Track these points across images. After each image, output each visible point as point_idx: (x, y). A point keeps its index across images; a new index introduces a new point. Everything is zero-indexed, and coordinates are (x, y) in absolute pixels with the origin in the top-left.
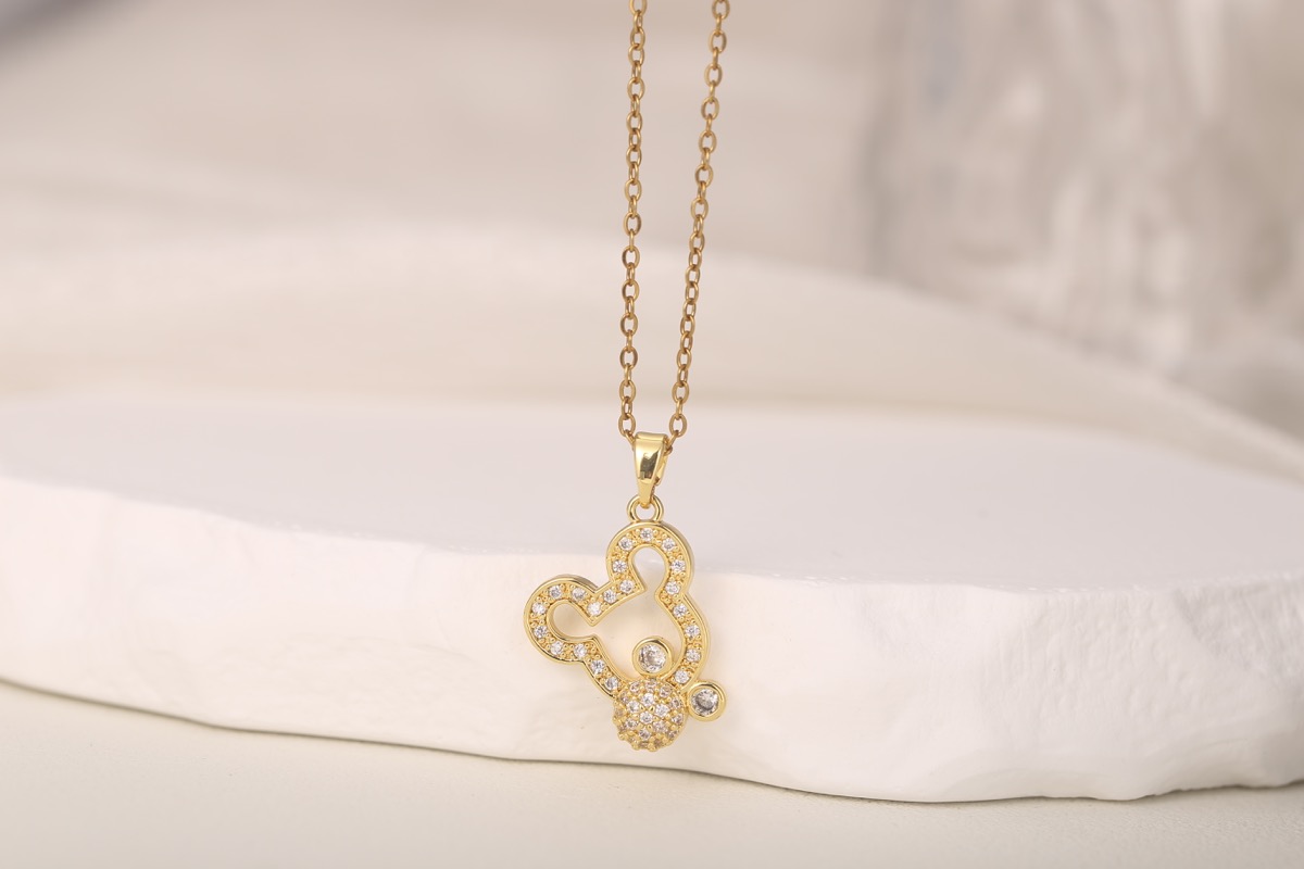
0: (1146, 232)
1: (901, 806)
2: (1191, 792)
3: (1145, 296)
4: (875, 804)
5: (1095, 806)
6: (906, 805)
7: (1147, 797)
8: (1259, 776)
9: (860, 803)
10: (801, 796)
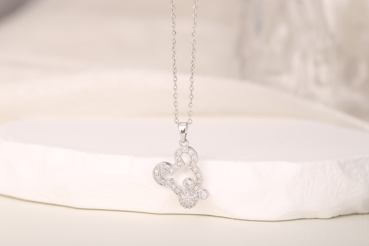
0: (317, 64)
1: (266, 222)
2: (344, 215)
3: (318, 82)
4: (259, 222)
5: (318, 220)
6: (268, 222)
7: (332, 217)
8: (362, 211)
9: (255, 222)
10: (239, 221)
